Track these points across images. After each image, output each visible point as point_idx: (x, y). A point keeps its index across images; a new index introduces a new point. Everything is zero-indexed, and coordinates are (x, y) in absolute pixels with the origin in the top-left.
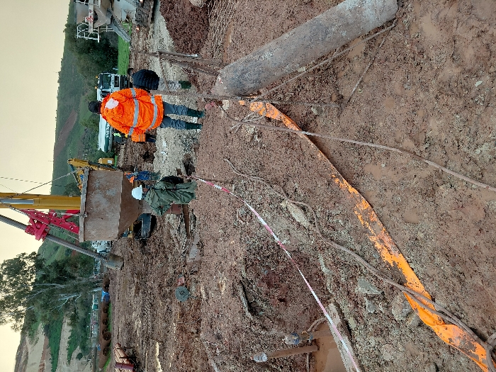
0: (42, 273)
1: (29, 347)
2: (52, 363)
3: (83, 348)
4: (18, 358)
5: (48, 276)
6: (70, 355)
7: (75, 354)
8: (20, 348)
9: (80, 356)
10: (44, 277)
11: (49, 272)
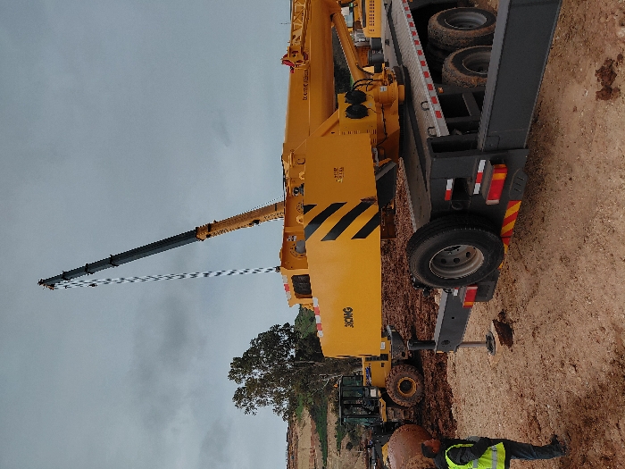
2: (322, 450)
3: (353, 436)
6: (339, 444)
7: (344, 442)
8: (289, 430)
9: (349, 446)
11: (305, 347)
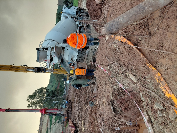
0: (48, 94)
1: (44, 117)
2: (50, 123)
3: (60, 119)
4: (41, 120)
5: (50, 95)
8: (41, 117)
9: (58, 122)
10: (48, 95)
